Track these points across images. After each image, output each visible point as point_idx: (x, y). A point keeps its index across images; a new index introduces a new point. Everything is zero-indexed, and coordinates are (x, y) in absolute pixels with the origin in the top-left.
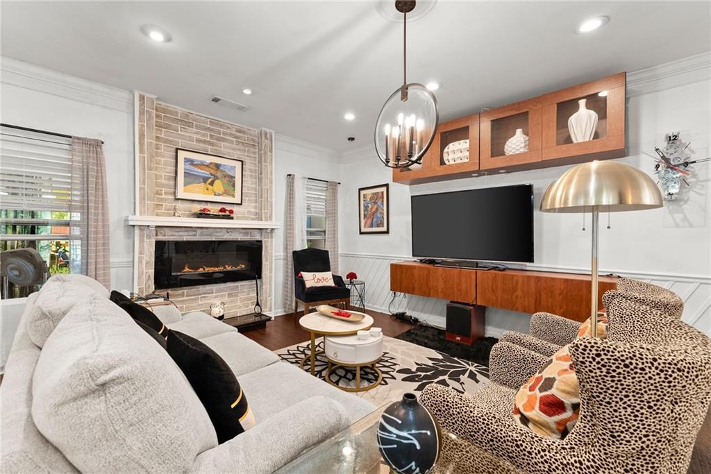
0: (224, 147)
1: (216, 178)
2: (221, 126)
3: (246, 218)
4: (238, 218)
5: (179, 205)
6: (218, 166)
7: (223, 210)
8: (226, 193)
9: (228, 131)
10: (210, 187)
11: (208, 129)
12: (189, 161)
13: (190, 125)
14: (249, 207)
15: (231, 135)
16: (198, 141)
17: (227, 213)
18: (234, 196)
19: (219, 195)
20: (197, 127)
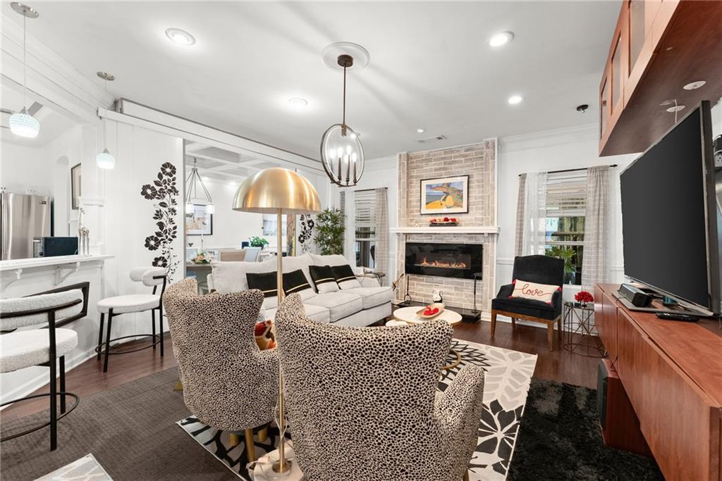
0: (454, 169)
1: (447, 194)
2: (453, 152)
3: (473, 225)
4: (466, 225)
5: (424, 218)
6: (449, 185)
7: (446, 219)
8: (457, 205)
9: (458, 154)
10: (444, 203)
11: (443, 158)
12: (429, 187)
13: (430, 160)
14: (475, 214)
15: (461, 156)
16: (436, 170)
17: (450, 221)
18: (462, 207)
19: (450, 207)
20: (435, 160)
